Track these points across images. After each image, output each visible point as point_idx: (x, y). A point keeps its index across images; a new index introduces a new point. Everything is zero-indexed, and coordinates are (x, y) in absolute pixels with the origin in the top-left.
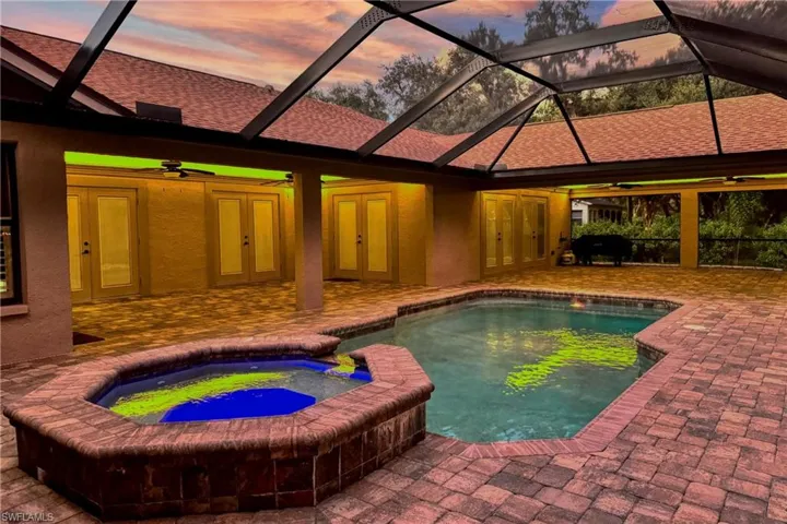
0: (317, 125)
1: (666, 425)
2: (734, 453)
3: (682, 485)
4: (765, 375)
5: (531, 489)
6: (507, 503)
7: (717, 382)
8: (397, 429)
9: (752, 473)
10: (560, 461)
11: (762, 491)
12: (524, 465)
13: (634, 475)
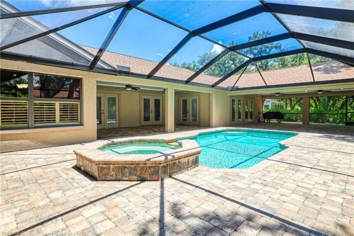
0: (174, 73)
1: (282, 167)
2: (304, 176)
3: (282, 183)
4: (324, 155)
5: (229, 181)
6: (220, 184)
7: (305, 156)
8: (188, 162)
9: (309, 182)
10: (241, 174)
11: (311, 187)
12: (229, 175)
13: (266, 179)
